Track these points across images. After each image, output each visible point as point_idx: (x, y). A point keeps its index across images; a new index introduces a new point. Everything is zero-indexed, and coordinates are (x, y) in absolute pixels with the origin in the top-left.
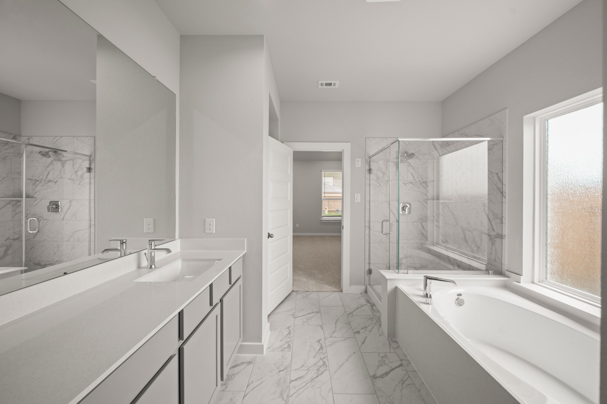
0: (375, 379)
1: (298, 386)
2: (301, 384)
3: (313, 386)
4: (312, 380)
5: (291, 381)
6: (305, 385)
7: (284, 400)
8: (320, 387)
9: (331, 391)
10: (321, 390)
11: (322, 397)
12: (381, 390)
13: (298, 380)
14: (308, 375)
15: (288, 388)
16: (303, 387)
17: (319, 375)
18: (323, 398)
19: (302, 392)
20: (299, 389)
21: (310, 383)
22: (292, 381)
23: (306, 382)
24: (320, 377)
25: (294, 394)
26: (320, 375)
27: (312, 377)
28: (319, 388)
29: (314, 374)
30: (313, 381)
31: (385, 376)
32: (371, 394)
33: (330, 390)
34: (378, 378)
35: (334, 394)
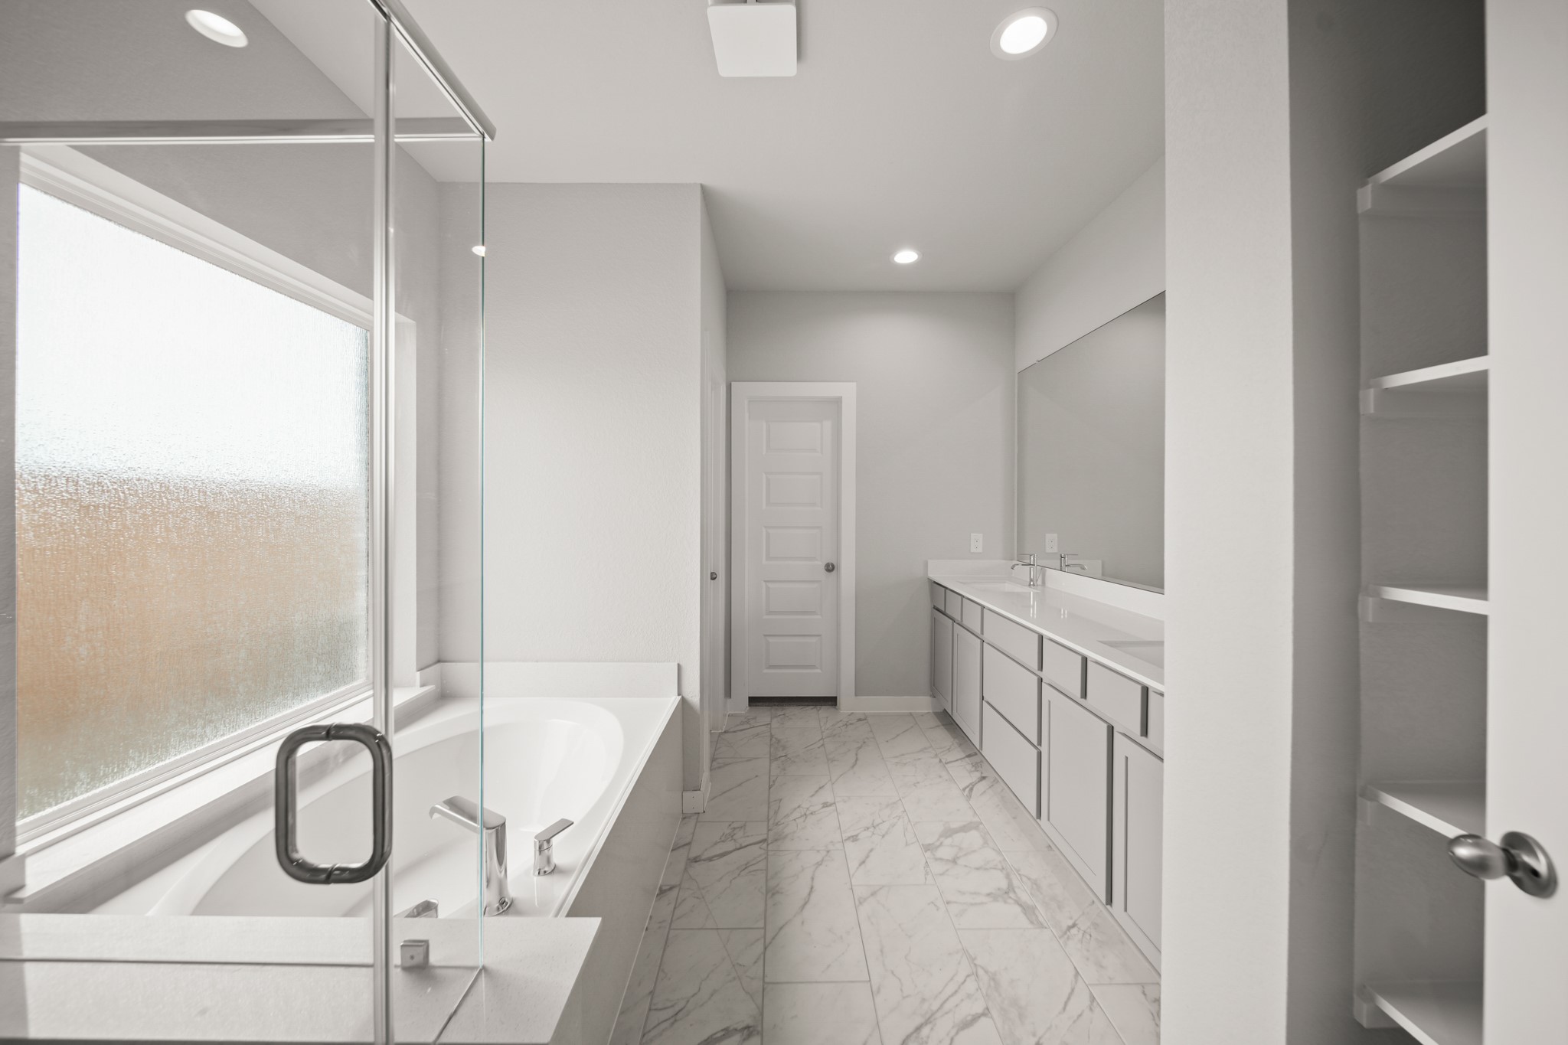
0: (751, 1024)
1: (962, 1000)
2: (957, 1006)
3: (923, 1000)
4: (929, 1018)
5: (986, 1013)
6: (945, 1002)
7: (983, 968)
8: (904, 998)
9: (875, 988)
10: (901, 990)
11: (895, 975)
12: (747, 993)
13: (969, 1018)
14: (948, 1034)
15: (987, 995)
16: (947, 999)
17: (915, 1035)
18: (892, 972)
19: (947, 985)
20: (956, 992)
21: (934, 1008)
22: (983, 1014)
23: (946, 1013)
24: (911, 1029)
25: (965, 980)
26: (912, 1034)
27: (932, 1029)
28: (907, 997)
29: (928, 1037)
30: (927, 1016)
31: (716, 1033)
32: (778, 983)
33: (879, 991)
34: (741, 1027)
35: (867, 981)
